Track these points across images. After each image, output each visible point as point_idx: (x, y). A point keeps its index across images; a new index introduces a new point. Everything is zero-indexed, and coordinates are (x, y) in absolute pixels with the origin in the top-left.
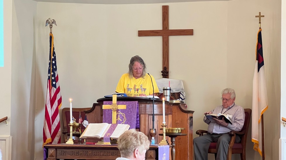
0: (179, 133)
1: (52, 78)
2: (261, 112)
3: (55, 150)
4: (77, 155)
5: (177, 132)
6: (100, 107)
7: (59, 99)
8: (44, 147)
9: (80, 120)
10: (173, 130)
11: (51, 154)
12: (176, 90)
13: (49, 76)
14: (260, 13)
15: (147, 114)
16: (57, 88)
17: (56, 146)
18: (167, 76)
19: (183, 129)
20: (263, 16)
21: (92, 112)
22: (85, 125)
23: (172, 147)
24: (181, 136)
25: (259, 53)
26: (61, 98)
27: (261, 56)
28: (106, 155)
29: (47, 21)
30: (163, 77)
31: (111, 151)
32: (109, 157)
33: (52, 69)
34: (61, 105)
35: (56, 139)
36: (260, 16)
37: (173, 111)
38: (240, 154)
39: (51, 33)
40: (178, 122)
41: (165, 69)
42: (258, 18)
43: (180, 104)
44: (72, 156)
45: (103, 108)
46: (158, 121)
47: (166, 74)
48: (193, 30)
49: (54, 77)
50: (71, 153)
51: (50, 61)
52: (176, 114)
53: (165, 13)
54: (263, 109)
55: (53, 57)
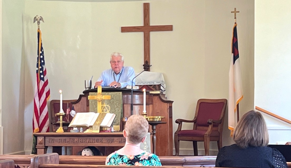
0: (159, 121)
1: (40, 72)
2: (237, 102)
3: (43, 137)
4: (65, 142)
5: (158, 120)
6: (86, 98)
7: (47, 91)
8: (34, 135)
9: (68, 110)
10: (153, 118)
11: (40, 142)
12: (157, 83)
13: (37, 70)
14: (235, 9)
15: (129, 104)
16: (45, 81)
17: (45, 134)
18: (148, 70)
19: (163, 117)
20: (238, 12)
21: (79, 103)
22: (73, 115)
23: (154, 134)
24: (162, 124)
25: (234, 47)
26: (49, 91)
27: (236, 49)
28: (92, 142)
29: (35, 18)
30: (145, 70)
31: (96, 138)
32: (94, 144)
33: (40, 64)
34: (50, 97)
35: (45, 129)
36: (235, 12)
37: (154, 101)
38: (217, 142)
39: (39, 29)
40: (159, 111)
41: (146, 63)
42: (234, 14)
43: (160, 95)
44: (60, 143)
45: (89, 99)
46: (140, 110)
47: (147, 67)
48: (172, 26)
49: (42, 71)
50: (59, 141)
51: (38, 56)
52: (157, 104)
53: (146, 10)
54: (238, 98)
55: (41, 52)
